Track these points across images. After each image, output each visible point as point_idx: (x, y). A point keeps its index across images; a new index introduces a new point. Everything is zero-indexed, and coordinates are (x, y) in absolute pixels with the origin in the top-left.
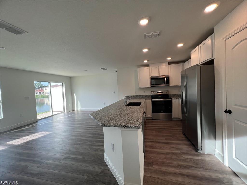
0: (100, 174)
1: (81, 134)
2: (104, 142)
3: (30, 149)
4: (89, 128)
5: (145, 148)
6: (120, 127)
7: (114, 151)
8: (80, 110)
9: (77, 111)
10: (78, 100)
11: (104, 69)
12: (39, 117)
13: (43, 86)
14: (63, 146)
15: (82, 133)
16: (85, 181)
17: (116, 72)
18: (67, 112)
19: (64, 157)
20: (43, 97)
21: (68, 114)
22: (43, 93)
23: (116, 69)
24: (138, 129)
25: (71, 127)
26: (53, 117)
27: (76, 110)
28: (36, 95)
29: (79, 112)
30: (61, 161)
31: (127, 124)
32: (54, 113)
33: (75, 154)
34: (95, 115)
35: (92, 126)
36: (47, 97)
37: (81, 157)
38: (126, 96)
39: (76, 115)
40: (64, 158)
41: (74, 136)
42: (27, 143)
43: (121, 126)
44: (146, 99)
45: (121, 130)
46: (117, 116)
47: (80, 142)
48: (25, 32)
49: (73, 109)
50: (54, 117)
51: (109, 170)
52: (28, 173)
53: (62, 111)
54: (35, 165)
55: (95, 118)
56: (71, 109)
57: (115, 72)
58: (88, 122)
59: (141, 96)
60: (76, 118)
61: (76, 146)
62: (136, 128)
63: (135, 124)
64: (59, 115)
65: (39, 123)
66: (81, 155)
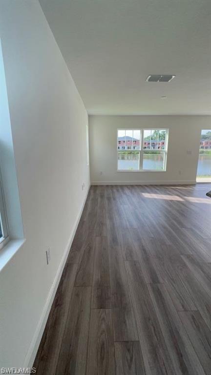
12: (199, 180)
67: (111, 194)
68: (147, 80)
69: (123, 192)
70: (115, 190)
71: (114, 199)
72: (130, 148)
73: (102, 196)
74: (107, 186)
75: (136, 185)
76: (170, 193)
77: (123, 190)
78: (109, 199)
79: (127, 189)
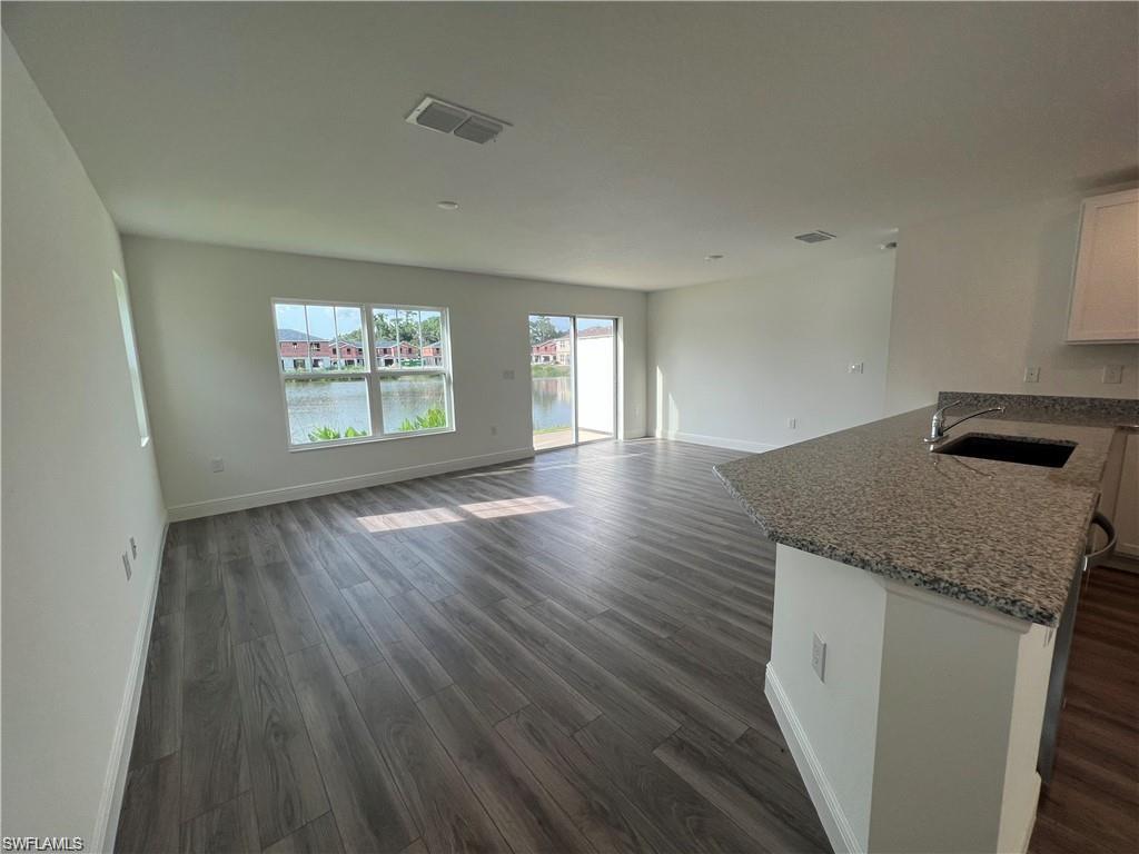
0: (737, 742)
1: (671, 540)
2: (770, 610)
3: (510, 542)
4: (704, 525)
5: (1058, 745)
6: (879, 572)
7: (823, 679)
8: (674, 439)
9: (663, 439)
10: (670, 396)
11: (811, 238)
12: (539, 442)
13: (555, 332)
14: (602, 567)
15: (674, 537)
16: (670, 738)
17: (894, 245)
18: (625, 438)
19: (601, 609)
20: (554, 373)
21: (631, 450)
22: (555, 358)
23: (896, 230)
24: (1030, 625)
25: (635, 501)
26: (577, 452)
27: (658, 434)
28: (533, 364)
29: (673, 447)
30: (593, 617)
31: (939, 566)
32: (583, 437)
33: (643, 616)
34: (741, 477)
35: (719, 521)
36: (565, 373)
37: (664, 636)
38: (943, 396)
39: (659, 459)
40: (603, 614)
41: (644, 540)
42: (504, 521)
43: (887, 569)
44: (1122, 428)
45: (888, 590)
46: (869, 503)
47: (662, 574)
48: (504, 125)
49: (647, 432)
50: (581, 449)
51: (785, 750)
52: (501, 616)
53: (607, 433)
54: (520, 599)
55: (738, 490)
56: (640, 431)
57: (883, 247)
58: (704, 498)
59: (1082, 401)
60: (658, 470)
61: (647, 582)
62: (1009, 612)
63: (1004, 585)
64: (596, 446)
65: (538, 463)
66: (664, 626)
67: (282, 545)
68: (413, 118)
69: (331, 527)
70: (294, 526)
71: (302, 565)
72: (303, 365)
73: (240, 568)
74: (254, 512)
75: (371, 489)
76: (482, 495)
77: (327, 517)
78: (277, 572)
79: (342, 510)
